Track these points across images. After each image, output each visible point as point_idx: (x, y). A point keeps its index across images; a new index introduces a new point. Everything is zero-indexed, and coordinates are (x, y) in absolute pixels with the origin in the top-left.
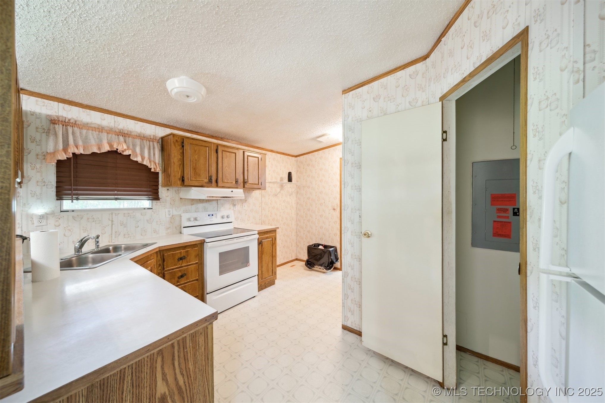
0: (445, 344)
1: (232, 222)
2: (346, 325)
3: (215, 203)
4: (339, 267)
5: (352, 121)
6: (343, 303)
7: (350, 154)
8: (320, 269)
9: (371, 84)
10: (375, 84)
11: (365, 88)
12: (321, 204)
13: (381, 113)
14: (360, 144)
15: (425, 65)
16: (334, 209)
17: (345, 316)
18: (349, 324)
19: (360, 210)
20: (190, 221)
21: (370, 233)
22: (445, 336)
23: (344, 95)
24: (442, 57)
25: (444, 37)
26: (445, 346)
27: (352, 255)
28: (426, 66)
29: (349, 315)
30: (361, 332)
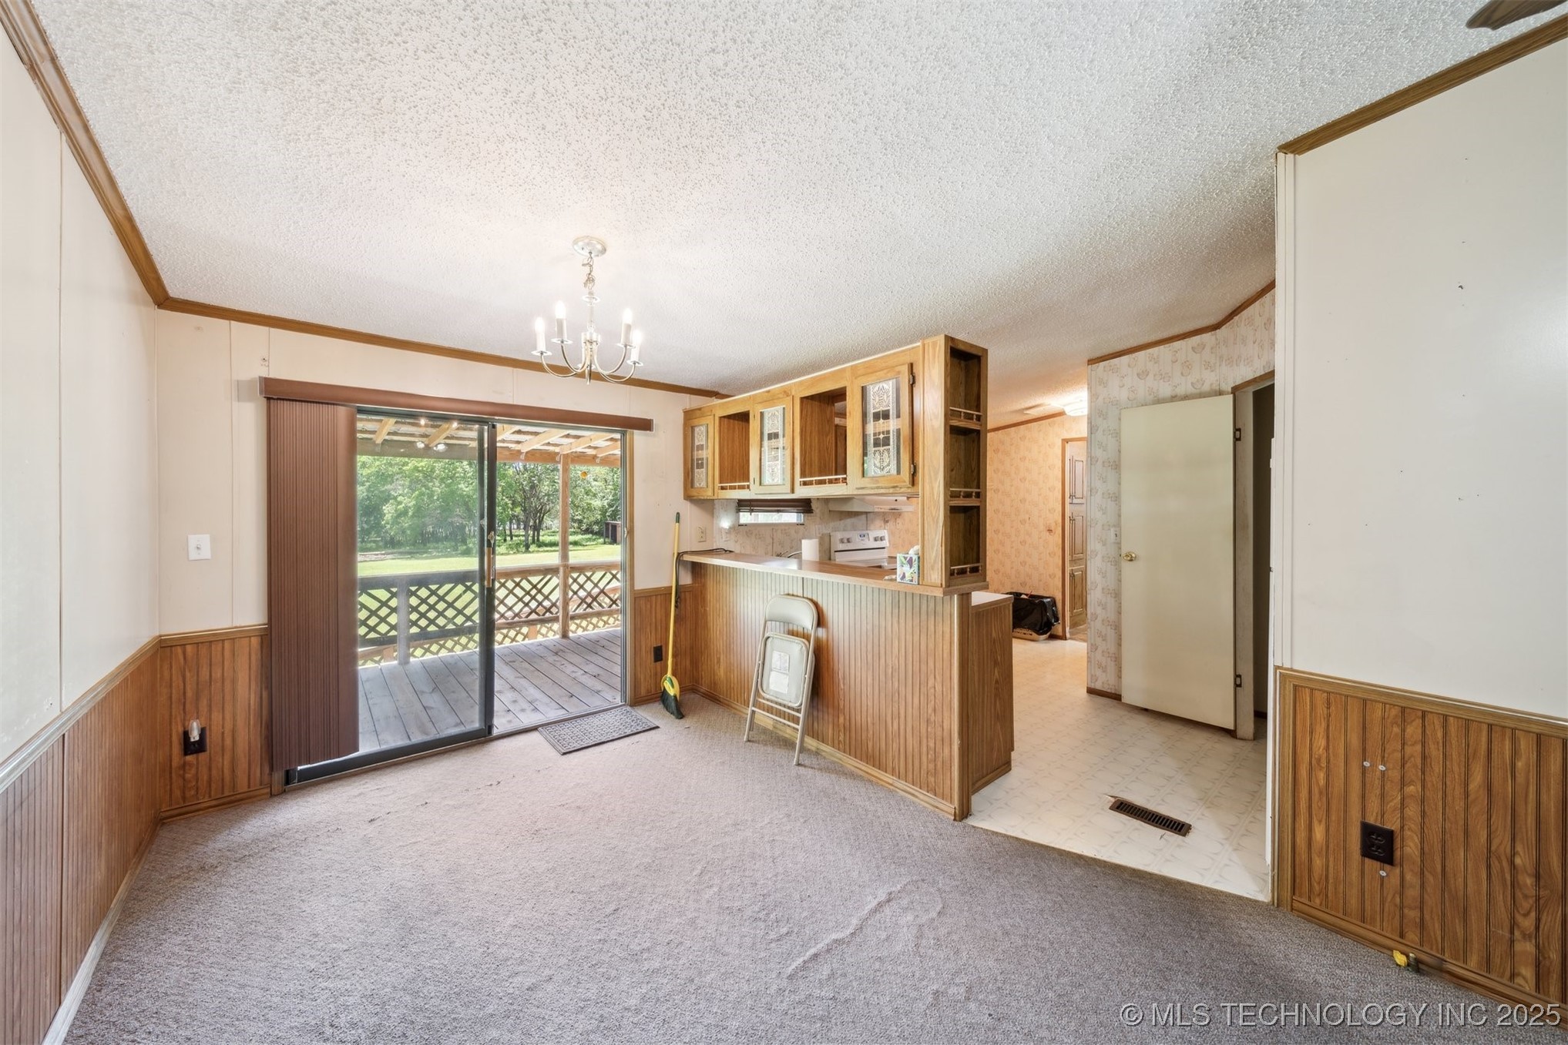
0: (1237, 686)
1: (884, 548)
2: (1093, 687)
3: (864, 516)
4: (1060, 633)
5: (1104, 403)
6: (1088, 657)
7: (1100, 448)
8: (1025, 634)
9: (1134, 355)
10: (1141, 354)
11: (1125, 359)
12: (1023, 522)
13: (1150, 394)
14: (1117, 435)
15: (1214, 337)
16: (1050, 531)
17: (1092, 676)
18: (1098, 686)
19: (1118, 525)
20: (843, 542)
21: (1133, 555)
22: (1237, 676)
23: (1090, 366)
24: (1235, 340)
25: (1237, 315)
26: (1238, 688)
27: (1103, 589)
28: (1217, 339)
29: (1099, 672)
30: (1121, 696)
